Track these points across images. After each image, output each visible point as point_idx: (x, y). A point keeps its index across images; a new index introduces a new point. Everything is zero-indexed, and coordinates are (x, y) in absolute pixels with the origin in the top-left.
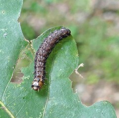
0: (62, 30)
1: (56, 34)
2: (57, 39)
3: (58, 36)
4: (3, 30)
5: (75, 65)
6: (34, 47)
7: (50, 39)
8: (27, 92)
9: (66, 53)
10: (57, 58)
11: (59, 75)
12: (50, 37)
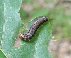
0: (43, 18)
1: (40, 20)
2: (40, 23)
3: (41, 21)
4: (10, 18)
5: (50, 37)
6: (28, 27)
7: (36, 23)
8: (23, 53)
9: (45, 30)
10: (40, 34)
11: (41, 43)
12: (36, 22)
